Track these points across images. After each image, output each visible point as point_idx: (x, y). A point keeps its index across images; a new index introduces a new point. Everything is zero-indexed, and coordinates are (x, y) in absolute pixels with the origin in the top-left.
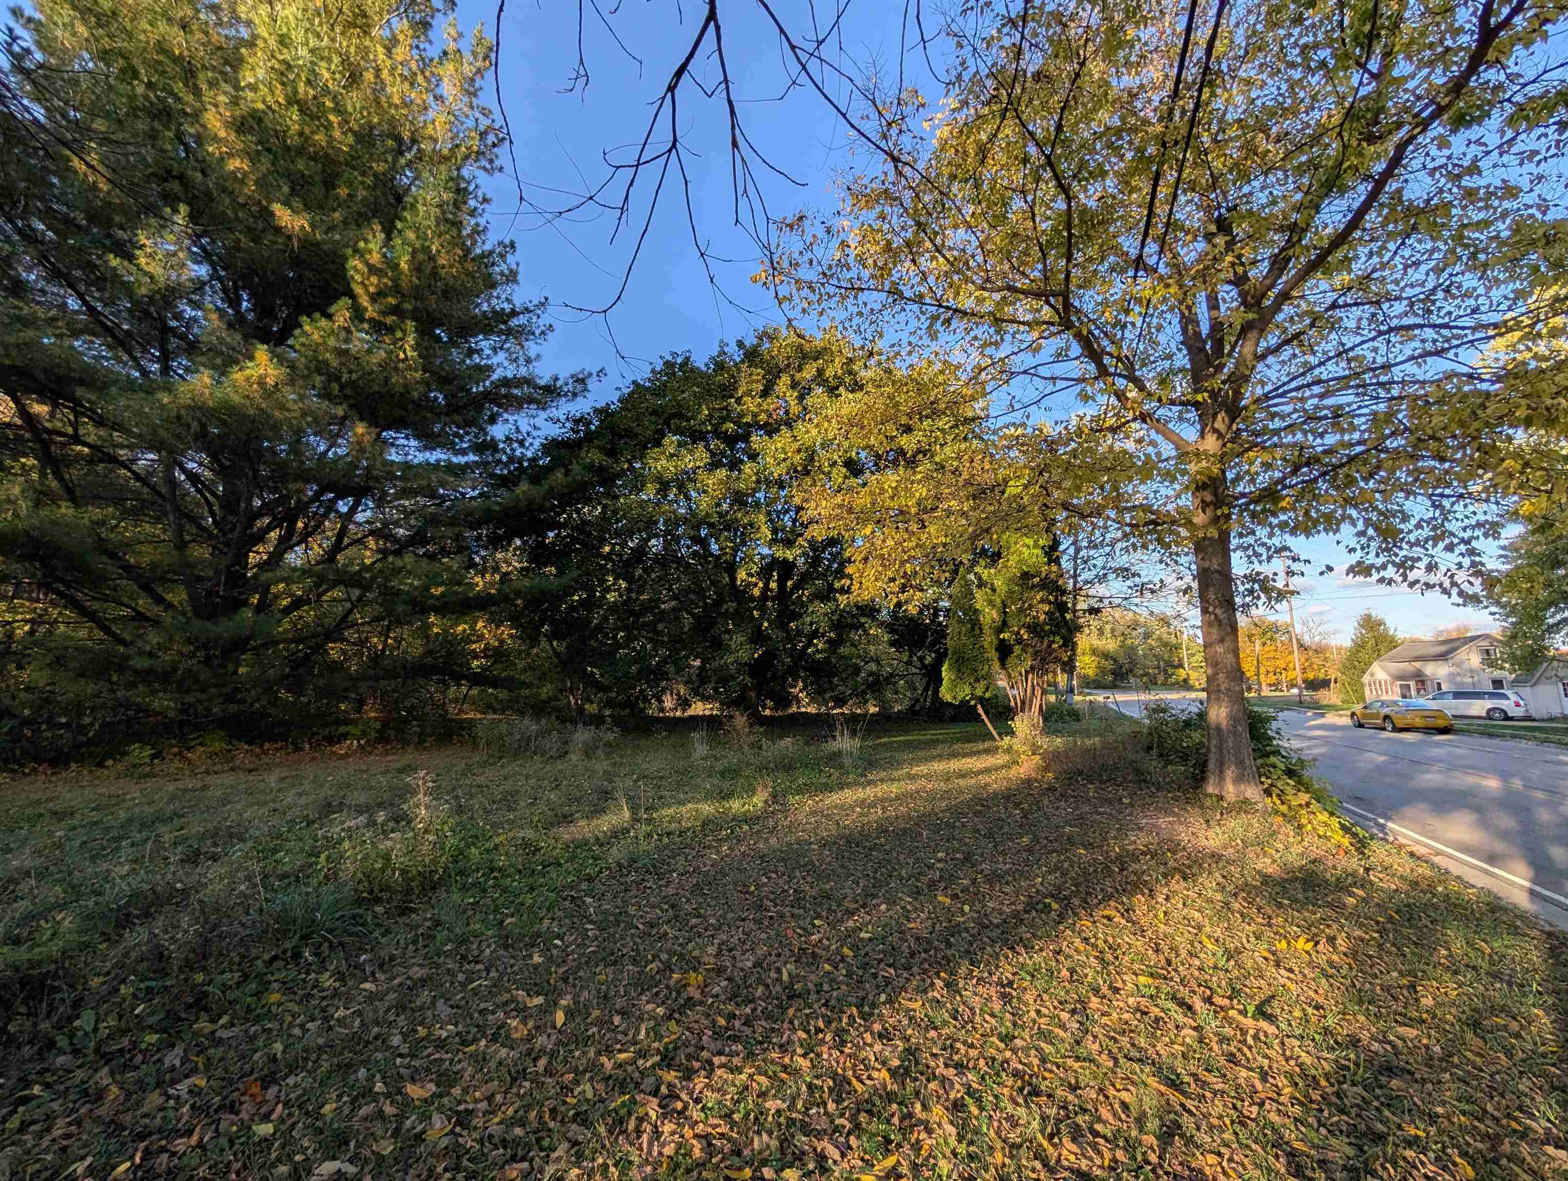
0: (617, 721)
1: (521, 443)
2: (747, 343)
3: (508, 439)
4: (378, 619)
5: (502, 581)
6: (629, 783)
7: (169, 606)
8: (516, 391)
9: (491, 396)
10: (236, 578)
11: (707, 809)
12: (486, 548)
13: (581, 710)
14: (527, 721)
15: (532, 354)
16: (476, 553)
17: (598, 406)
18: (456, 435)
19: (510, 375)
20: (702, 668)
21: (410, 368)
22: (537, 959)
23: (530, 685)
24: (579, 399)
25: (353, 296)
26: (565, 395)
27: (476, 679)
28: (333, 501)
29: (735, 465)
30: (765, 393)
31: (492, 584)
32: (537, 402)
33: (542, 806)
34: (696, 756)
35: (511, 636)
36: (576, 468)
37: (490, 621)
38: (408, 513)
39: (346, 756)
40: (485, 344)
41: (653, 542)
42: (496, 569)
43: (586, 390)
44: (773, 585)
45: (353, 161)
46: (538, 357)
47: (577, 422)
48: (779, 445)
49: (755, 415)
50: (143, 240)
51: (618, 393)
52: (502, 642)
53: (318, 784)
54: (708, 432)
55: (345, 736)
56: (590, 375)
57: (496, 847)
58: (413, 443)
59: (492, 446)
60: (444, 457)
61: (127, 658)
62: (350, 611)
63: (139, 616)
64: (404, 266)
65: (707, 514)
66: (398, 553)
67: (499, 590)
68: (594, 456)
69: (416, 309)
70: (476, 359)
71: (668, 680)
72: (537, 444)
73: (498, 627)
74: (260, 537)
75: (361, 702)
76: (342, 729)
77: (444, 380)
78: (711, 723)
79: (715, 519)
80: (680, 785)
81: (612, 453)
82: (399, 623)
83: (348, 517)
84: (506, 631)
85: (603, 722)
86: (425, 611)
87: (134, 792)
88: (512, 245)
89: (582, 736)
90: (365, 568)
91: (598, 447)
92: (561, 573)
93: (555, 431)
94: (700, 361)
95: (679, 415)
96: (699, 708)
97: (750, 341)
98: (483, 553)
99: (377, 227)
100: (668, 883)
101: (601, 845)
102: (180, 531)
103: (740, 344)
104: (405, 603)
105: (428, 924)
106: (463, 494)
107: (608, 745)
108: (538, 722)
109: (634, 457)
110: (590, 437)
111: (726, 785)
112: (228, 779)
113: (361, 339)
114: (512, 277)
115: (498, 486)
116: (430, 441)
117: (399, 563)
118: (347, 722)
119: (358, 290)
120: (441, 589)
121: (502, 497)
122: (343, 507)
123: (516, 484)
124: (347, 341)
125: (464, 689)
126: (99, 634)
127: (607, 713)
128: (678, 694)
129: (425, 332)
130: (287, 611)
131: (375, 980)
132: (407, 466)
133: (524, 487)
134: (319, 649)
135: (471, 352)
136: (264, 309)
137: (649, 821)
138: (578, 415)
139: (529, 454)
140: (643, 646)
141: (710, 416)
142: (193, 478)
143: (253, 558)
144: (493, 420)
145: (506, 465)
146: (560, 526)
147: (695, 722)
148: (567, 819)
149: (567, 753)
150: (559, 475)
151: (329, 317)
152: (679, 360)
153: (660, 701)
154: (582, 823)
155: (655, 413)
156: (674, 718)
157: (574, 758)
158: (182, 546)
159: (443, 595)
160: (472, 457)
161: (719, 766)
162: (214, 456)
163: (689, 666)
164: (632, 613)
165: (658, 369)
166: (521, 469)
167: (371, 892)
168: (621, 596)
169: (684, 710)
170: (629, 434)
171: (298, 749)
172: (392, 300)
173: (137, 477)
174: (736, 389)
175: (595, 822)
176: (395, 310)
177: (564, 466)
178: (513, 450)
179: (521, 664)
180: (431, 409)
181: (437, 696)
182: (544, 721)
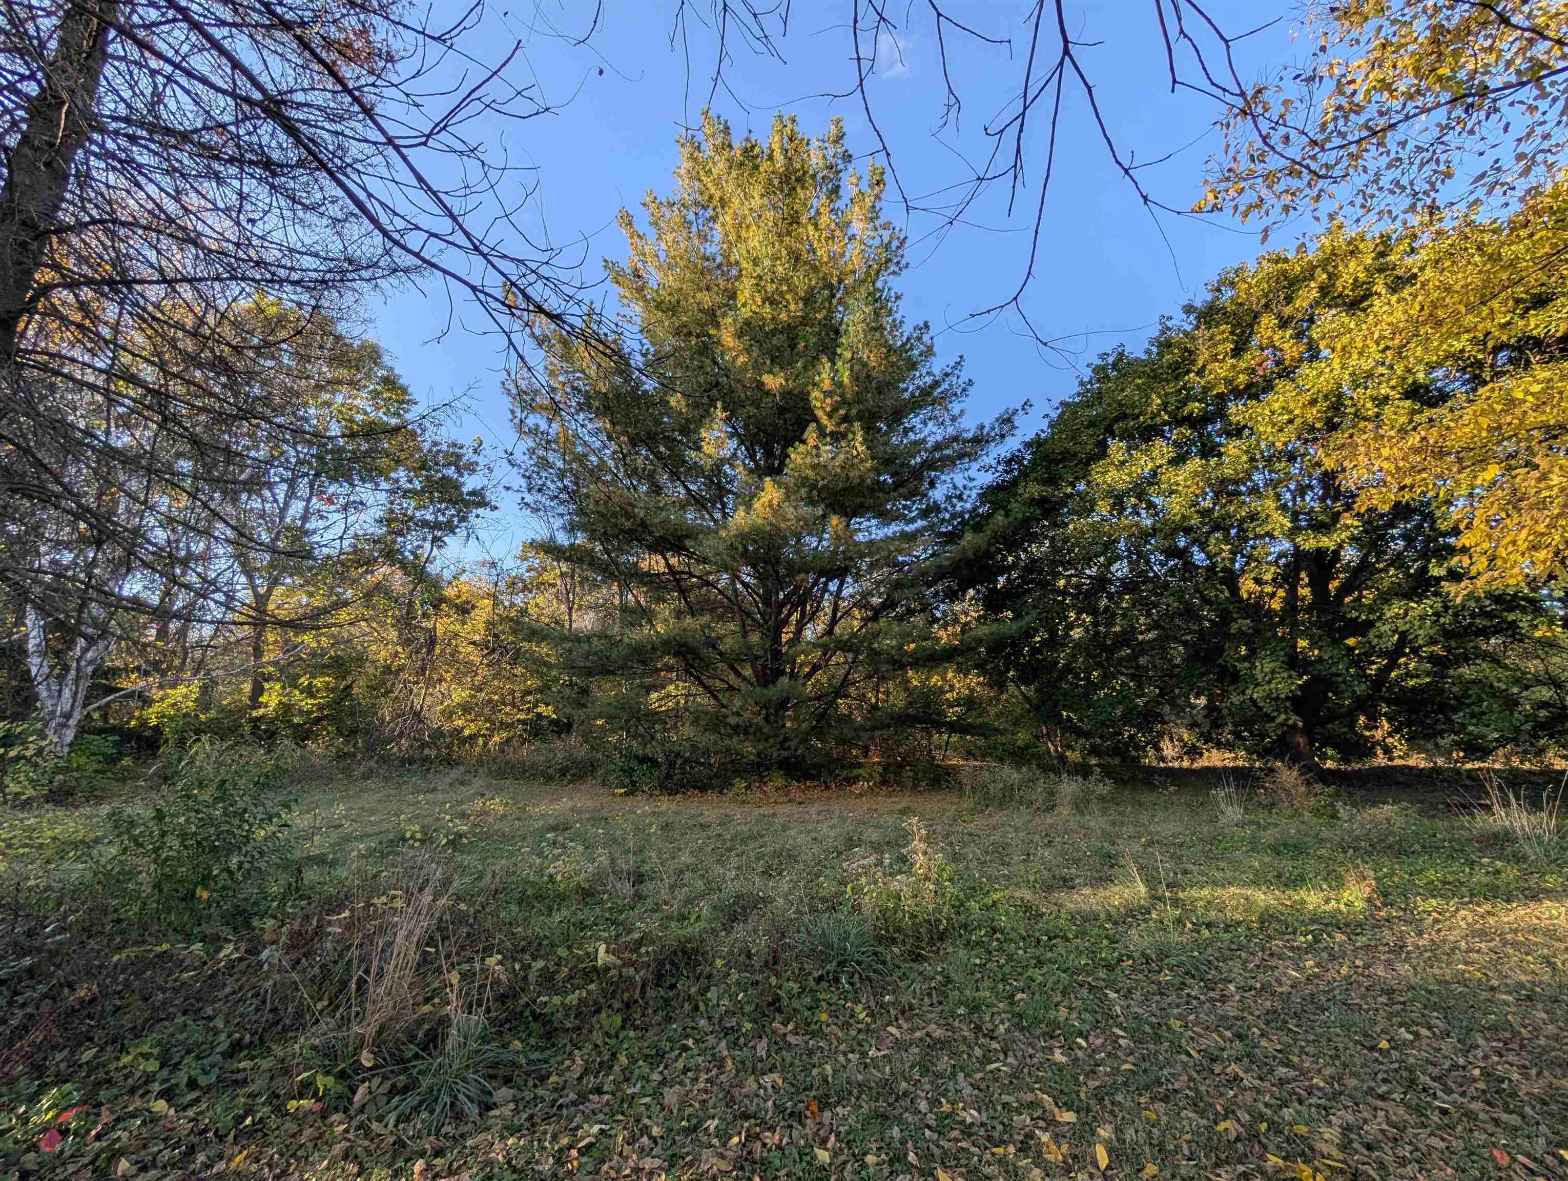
0: (1108, 772)
1: (960, 498)
2: (1198, 304)
3: (948, 498)
4: (869, 677)
5: (963, 632)
6: (1137, 848)
7: (745, 679)
8: (947, 452)
9: (928, 465)
10: (777, 654)
11: (1263, 898)
12: (943, 602)
13: (1062, 758)
14: (1007, 769)
15: (956, 412)
16: (937, 608)
17: (1027, 439)
18: (905, 507)
19: (939, 438)
20: (1210, 708)
21: (862, 461)
22: (1059, 1056)
23: (1003, 732)
24: (1008, 439)
25: (816, 419)
26: (994, 440)
27: (953, 728)
28: (826, 584)
29: (1209, 451)
30: (1237, 352)
31: (954, 635)
32: (968, 455)
33: (1037, 866)
34: (1223, 820)
35: (978, 684)
36: (1014, 505)
37: (959, 671)
38: (878, 583)
39: (861, 795)
40: (915, 421)
41: (1117, 565)
42: (956, 621)
43: (1014, 427)
44: (1304, 592)
45: (805, 321)
46: (962, 412)
47: (1009, 462)
48: (1276, 406)
49: (1228, 381)
50: (704, 434)
51: (1047, 420)
52: (972, 690)
53: (843, 819)
54: (1165, 423)
55: (857, 779)
56: (1015, 412)
57: (995, 903)
58: (874, 522)
59: (935, 508)
60: (897, 529)
61: (726, 717)
62: (848, 673)
63: (731, 688)
64: (846, 381)
65: (1184, 517)
66: (875, 618)
67: (961, 641)
68: (1034, 490)
69: (860, 411)
70: (912, 436)
71: (1163, 723)
72: (974, 494)
73: (966, 676)
74: (786, 622)
75: (866, 750)
76: (856, 772)
77: (887, 462)
78: (1241, 776)
79: (1195, 521)
80: (1210, 857)
81: (1052, 481)
82: (884, 679)
83: (838, 595)
84: (974, 679)
85: (1091, 773)
86: (903, 667)
87: (738, 813)
88: (926, 326)
89: (1069, 787)
90: (854, 635)
91: (1036, 479)
92: (1018, 616)
93: (987, 479)
94: (1137, 349)
95: (1124, 417)
96: (1214, 758)
97: (1202, 298)
98: (942, 606)
99: (825, 360)
100: (1224, 999)
101: (1115, 923)
102: (743, 625)
103: (1189, 309)
104: (887, 662)
105: (939, 978)
106: (917, 557)
107: (1102, 799)
108: (1019, 771)
109: (1077, 479)
110: (1024, 474)
111: (1287, 866)
112: (787, 809)
113: (826, 450)
114: (929, 352)
115: (946, 543)
116: (886, 517)
117: (876, 626)
118: (860, 765)
119: (819, 413)
120: (913, 646)
121: (951, 552)
122: (833, 586)
123: (960, 537)
124: (818, 456)
125: (945, 737)
126: (712, 702)
127: (1093, 761)
128: (1181, 739)
129: (869, 428)
130: (809, 676)
131: (899, 1027)
132: (872, 542)
133: (969, 536)
134: (832, 704)
135: (906, 431)
136: (769, 454)
137: (1176, 902)
138: (1009, 455)
139: (968, 506)
140: (1123, 684)
141: (1165, 405)
142: (746, 585)
143: (785, 638)
144: (932, 484)
145: (949, 521)
146: (1007, 569)
147: (1213, 776)
148: (1067, 884)
149: (1054, 806)
150: (999, 518)
151: (804, 442)
152: (1110, 360)
153: (1158, 749)
154: (1087, 891)
155: (1092, 424)
156: (1181, 769)
157: (1065, 811)
158: (745, 634)
159: (915, 651)
160: (920, 523)
161: (1268, 837)
162: (754, 567)
163: (1193, 707)
164: (1104, 648)
165: (1086, 379)
166: (964, 523)
167: (887, 930)
168: (1087, 631)
169: (1193, 761)
170: (1066, 456)
171: (828, 788)
172: (842, 412)
173: (720, 592)
174: (1193, 362)
175: (1102, 893)
176: (846, 419)
177: (1004, 508)
178: (954, 506)
179: (992, 711)
180: (882, 490)
181: (924, 742)
182: (1024, 769)
